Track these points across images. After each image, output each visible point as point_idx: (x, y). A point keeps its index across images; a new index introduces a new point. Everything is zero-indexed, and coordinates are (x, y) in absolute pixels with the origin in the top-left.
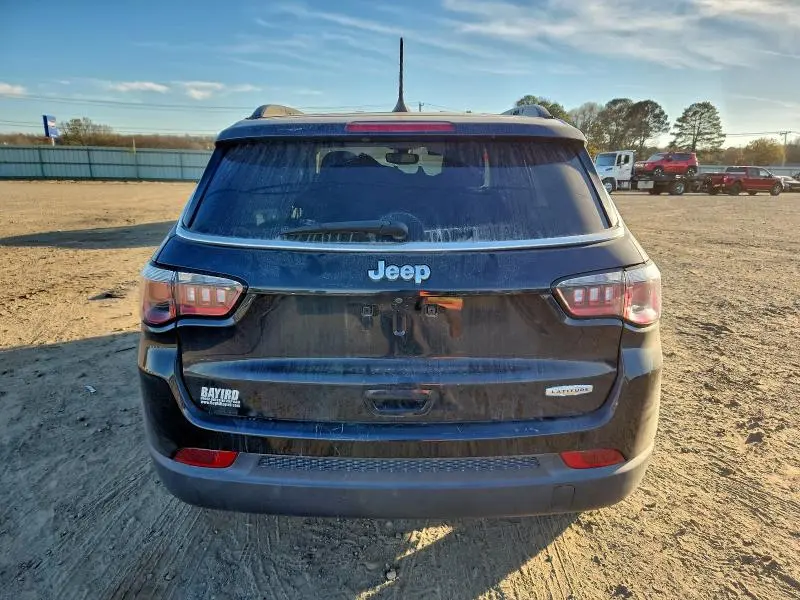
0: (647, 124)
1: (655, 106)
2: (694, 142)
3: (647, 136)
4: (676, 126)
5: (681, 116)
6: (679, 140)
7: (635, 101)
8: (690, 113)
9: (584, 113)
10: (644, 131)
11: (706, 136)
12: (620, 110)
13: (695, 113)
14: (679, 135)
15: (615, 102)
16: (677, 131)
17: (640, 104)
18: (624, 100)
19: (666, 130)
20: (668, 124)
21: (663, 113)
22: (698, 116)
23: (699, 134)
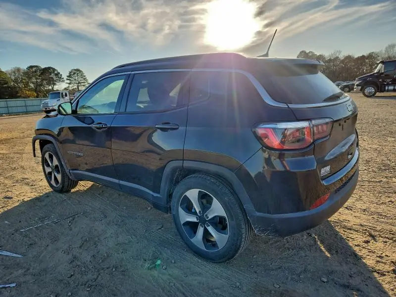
0: (52, 78)
1: (54, 70)
2: (78, 86)
3: (54, 84)
4: (67, 79)
5: (68, 75)
6: (71, 86)
7: (43, 67)
8: (72, 74)
9: (14, 72)
10: (52, 82)
11: (82, 84)
12: (36, 71)
13: (74, 73)
14: (70, 84)
15: (31, 67)
16: (68, 81)
17: (46, 69)
18: (36, 66)
19: (63, 81)
20: (63, 78)
21: (59, 73)
22: (76, 74)
23: (79, 83)
